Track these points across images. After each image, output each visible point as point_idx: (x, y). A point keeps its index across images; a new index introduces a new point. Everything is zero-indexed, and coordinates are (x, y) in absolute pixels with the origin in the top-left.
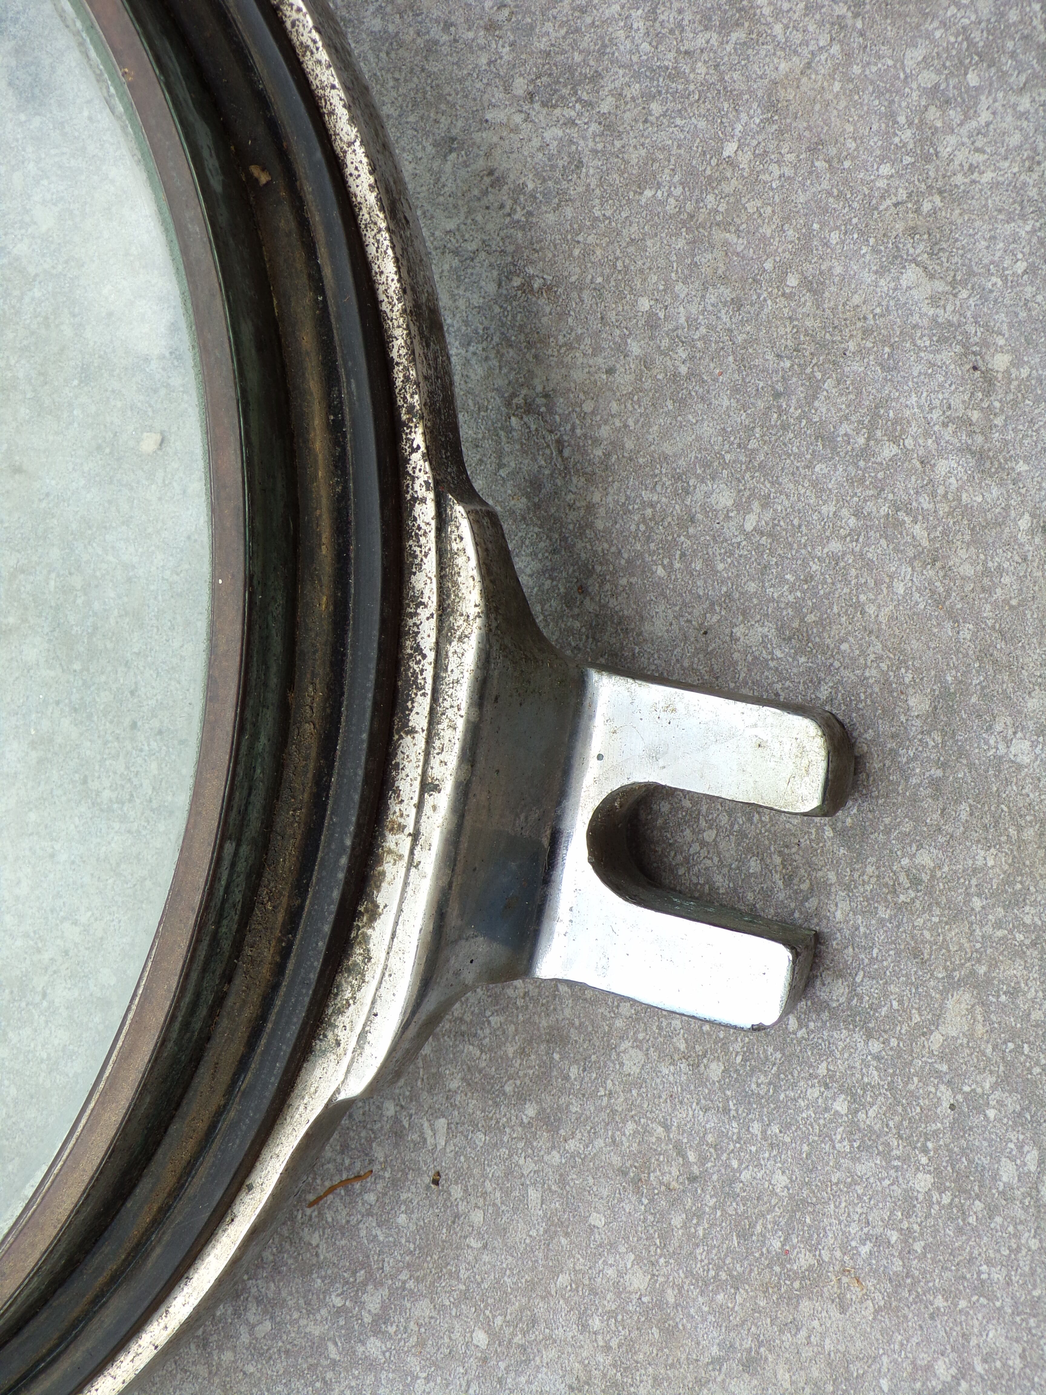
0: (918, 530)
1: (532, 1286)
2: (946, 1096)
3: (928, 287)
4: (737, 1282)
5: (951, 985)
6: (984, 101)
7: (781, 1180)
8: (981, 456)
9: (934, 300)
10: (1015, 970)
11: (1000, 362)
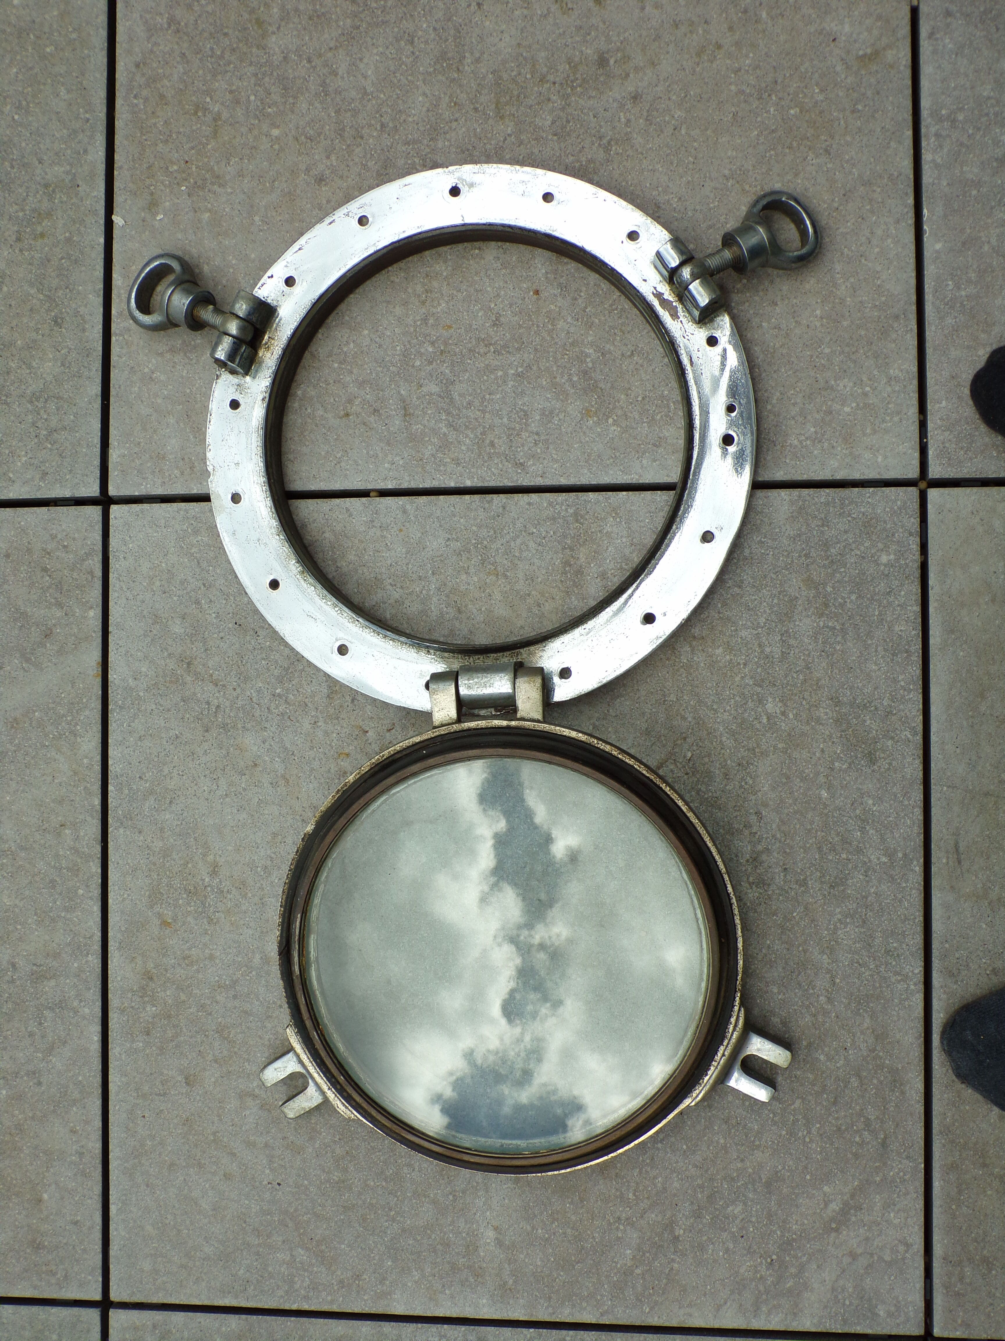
0: (813, 1009)
1: (698, 1138)
2: (792, 1118)
3: (828, 961)
4: (743, 1145)
5: (798, 1098)
6: (849, 926)
7: (756, 1127)
8: (829, 998)
9: (828, 964)
10: (810, 1098)
11: (838, 981)
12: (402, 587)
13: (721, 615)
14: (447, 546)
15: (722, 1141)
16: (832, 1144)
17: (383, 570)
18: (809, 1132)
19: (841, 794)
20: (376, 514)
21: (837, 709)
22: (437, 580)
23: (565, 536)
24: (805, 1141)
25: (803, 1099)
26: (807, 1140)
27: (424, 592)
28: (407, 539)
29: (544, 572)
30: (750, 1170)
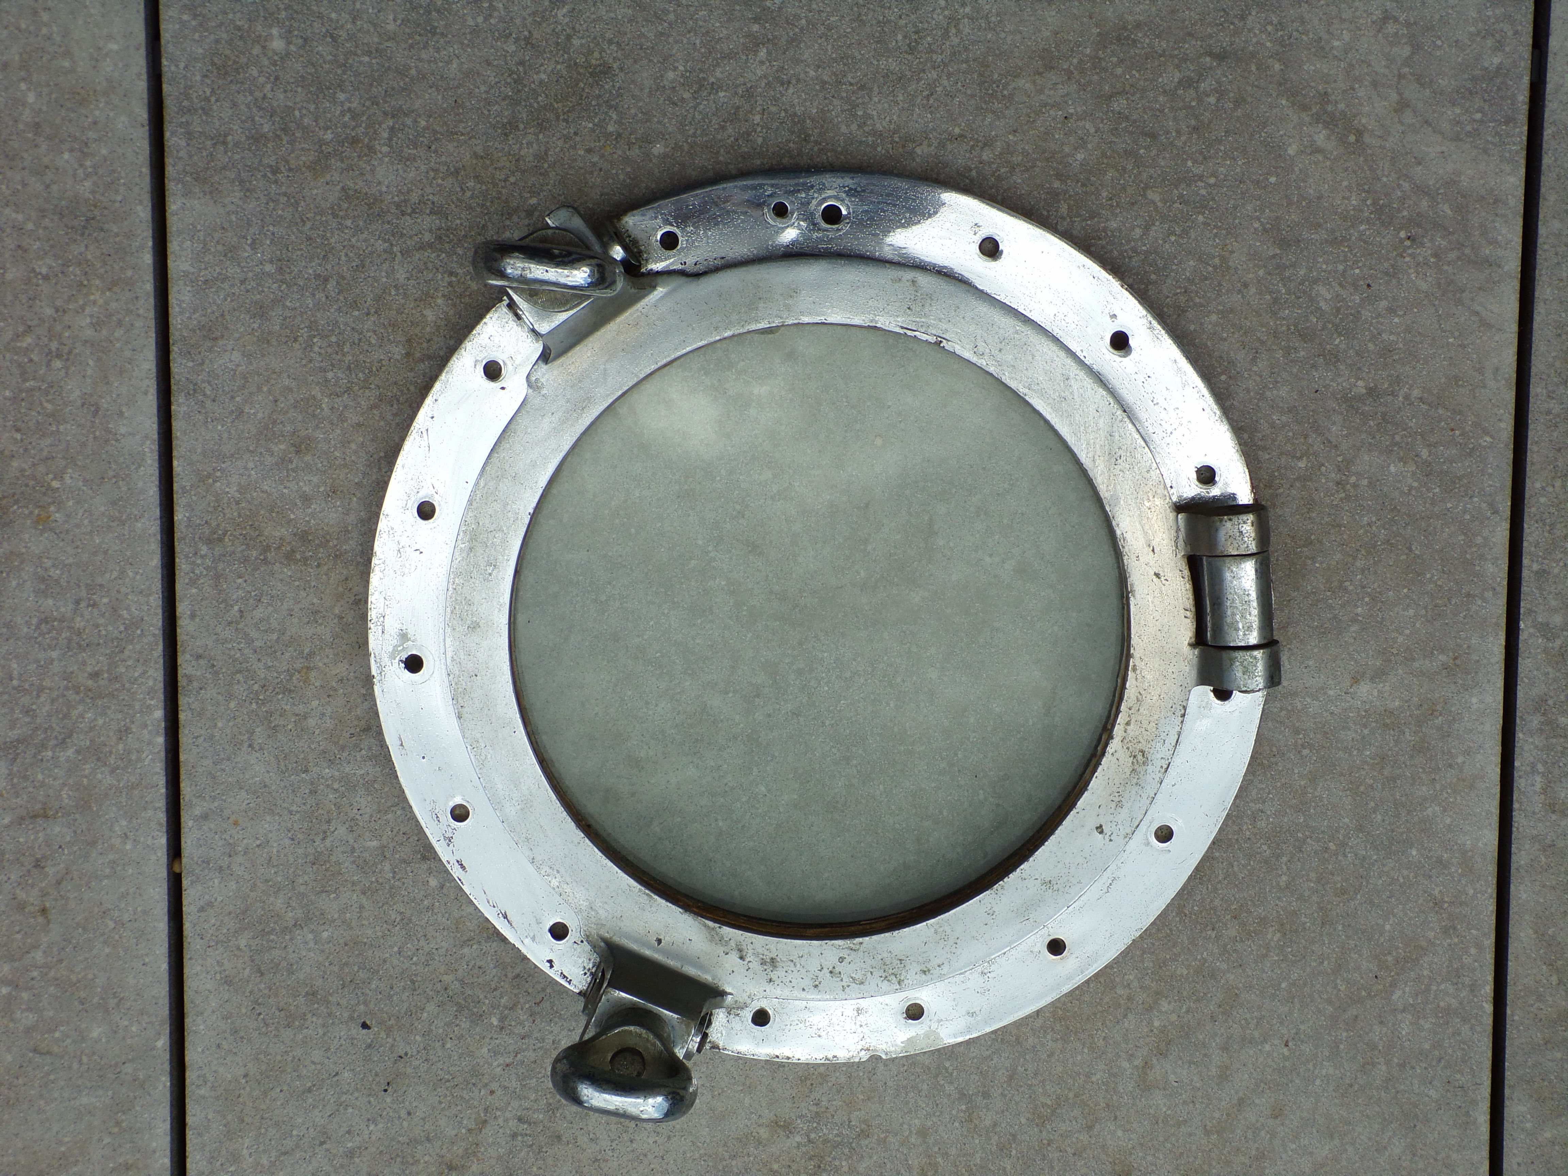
12: (329, 822)
13: (373, 311)
14: (261, 749)
15: (1214, 318)
16: (1219, 141)
17: (301, 851)
18: (1201, 178)
19: (659, 122)
20: (208, 863)
21: (521, 126)
22: (317, 765)
23: (246, 560)
24: (1214, 185)
25: (1147, 187)
26: (1212, 181)
27: (336, 786)
28: (250, 814)
29: (303, 594)
30: (1261, 273)
